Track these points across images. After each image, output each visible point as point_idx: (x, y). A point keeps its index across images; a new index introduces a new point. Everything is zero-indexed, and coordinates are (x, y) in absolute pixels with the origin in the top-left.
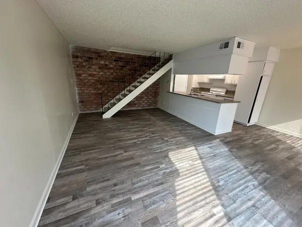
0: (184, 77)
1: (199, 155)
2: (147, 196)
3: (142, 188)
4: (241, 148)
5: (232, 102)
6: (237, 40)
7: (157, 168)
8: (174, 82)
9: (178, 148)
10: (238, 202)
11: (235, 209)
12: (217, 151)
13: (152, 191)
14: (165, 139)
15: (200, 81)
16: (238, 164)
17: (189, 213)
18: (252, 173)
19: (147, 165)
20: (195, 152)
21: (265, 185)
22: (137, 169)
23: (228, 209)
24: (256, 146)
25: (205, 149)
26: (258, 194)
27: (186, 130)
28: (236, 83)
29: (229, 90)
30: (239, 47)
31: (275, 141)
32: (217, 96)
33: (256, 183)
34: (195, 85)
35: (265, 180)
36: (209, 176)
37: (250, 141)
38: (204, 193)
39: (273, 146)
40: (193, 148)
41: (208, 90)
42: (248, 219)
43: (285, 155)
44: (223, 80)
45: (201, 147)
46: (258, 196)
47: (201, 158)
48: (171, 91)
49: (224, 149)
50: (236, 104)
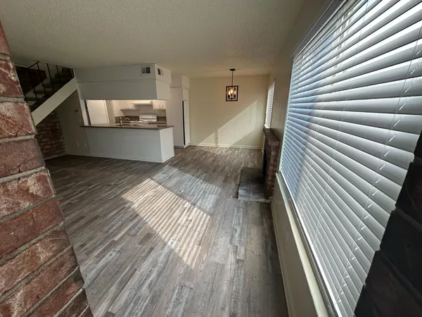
0: (102, 104)
1: (157, 182)
2: (129, 229)
3: (120, 229)
4: (186, 165)
5: (166, 127)
6: (157, 67)
7: (123, 209)
8: (87, 112)
9: (133, 186)
10: (196, 195)
11: (196, 199)
12: (171, 173)
13: (131, 224)
14: (113, 184)
15: (124, 108)
16: (188, 176)
17: (171, 217)
18: (198, 177)
19: (109, 213)
20: (152, 182)
21: (206, 180)
22: (98, 221)
23: (192, 201)
24: (195, 160)
25: (160, 176)
26: (204, 186)
27: (131, 168)
28: (164, 107)
29: (160, 116)
30: (159, 74)
31: (204, 153)
32: (150, 123)
33: (201, 181)
34: (117, 113)
35: (206, 177)
36: (173, 192)
37: (190, 159)
38: (175, 202)
39: (204, 156)
40: (149, 179)
41: (137, 118)
42: (203, 199)
43: (211, 159)
44: (151, 106)
45: (156, 176)
46: (204, 187)
47: (160, 184)
48: (86, 123)
49: (175, 170)
50: (171, 129)
